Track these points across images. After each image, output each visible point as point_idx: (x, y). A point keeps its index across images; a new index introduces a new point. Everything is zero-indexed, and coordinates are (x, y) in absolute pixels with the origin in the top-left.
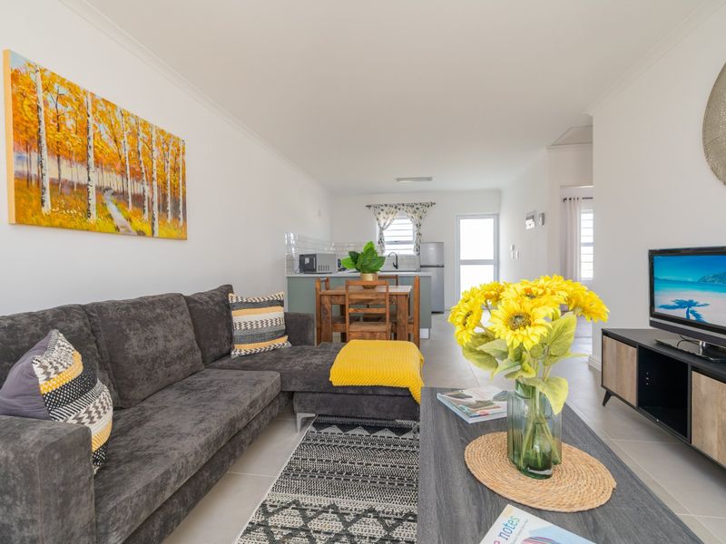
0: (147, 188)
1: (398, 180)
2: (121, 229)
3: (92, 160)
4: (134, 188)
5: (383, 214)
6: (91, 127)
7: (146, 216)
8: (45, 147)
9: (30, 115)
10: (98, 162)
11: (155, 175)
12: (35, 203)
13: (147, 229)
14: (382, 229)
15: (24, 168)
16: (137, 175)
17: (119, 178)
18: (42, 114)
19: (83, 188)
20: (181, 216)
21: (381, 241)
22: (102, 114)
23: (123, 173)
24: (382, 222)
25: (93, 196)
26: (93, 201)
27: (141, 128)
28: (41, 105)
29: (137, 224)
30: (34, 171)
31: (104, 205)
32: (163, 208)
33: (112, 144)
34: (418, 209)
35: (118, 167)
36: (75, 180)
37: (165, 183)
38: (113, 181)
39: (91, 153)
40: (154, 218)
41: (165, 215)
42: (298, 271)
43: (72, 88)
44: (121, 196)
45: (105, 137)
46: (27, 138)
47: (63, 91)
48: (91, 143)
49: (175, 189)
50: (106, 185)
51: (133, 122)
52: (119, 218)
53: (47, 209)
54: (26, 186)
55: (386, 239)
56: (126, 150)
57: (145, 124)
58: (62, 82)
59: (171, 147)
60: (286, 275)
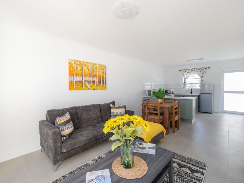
0: (96, 79)
1: (188, 61)
2: (90, 89)
3: (83, 75)
4: (92, 79)
5: (186, 73)
6: (83, 69)
7: (95, 85)
8: (74, 75)
9: (72, 69)
10: (84, 76)
11: (98, 75)
12: (73, 86)
13: (96, 88)
14: (185, 79)
15: (71, 80)
16: (93, 76)
17: (89, 78)
18: (74, 69)
19: (81, 82)
20: (105, 84)
21: (185, 83)
22: (85, 65)
23: (90, 77)
24: (185, 76)
25: (83, 83)
26: (83, 84)
27: (94, 65)
28: (74, 67)
29: (93, 87)
30: (72, 80)
31: (86, 84)
32: (100, 83)
33: (88, 71)
34: (201, 70)
35: (89, 76)
36: (80, 80)
37: (100, 77)
38: (88, 79)
39: (83, 74)
40: (97, 85)
41: (100, 84)
42: (147, 95)
43: (80, 62)
44: (89, 82)
45: (86, 70)
46: (71, 74)
47: (78, 63)
48: (83, 72)
49: (103, 78)
50: (86, 80)
51: (92, 64)
52: (89, 86)
53: (74, 87)
54: (71, 83)
55: (187, 82)
56: (91, 71)
57: (95, 64)
58: (78, 61)
59: (102, 68)
60: (142, 96)
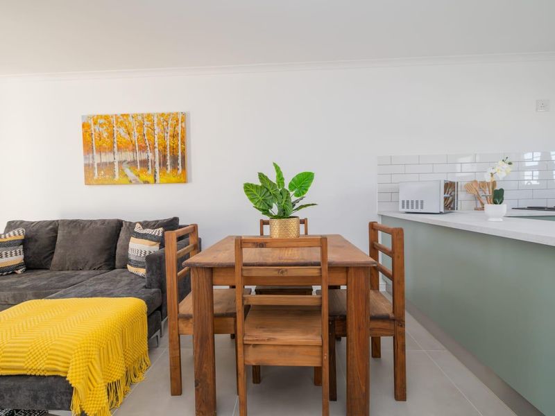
0: (150, 155)
2: (133, 182)
3: (116, 149)
4: (141, 156)
6: (115, 132)
7: (150, 172)
8: (95, 150)
9: (89, 139)
10: (119, 149)
11: (156, 145)
12: (91, 175)
13: (151, 179)
15: (87, 162)
16: (143, 149)
17: (131, 153)
18: (93, 136)
19: (112, 164)
20: (180, 167)
22: (121, 123)
23: (134, 150)
25: (116, 166)
26: (117, 170)
27: (145, 120)
28: (93, 132)
29: (144, 177)
30: (91, 162)
31: (123, 170)
32: (163, 164)
33: (127, 136)
35: (131, 147)
36: (108, 161)
37: (165, 148)
38: (129, 156)
39: (115, 146)
40: (156, 172)
41: (165, 168)
43: (106, 117)
44: (133, 163)
45: (123, 134)
46: (88, 148)
47: (102, 121)
48: (115, 141)
49: (174, 149)
50: (124, 159)
51: (140, 118)
52: (132, 175)
53: (96, 177)
54: (88, 169)
56: (136, 134)
57: (149, 115)
58: (101, 117)
59: (170, 122)
